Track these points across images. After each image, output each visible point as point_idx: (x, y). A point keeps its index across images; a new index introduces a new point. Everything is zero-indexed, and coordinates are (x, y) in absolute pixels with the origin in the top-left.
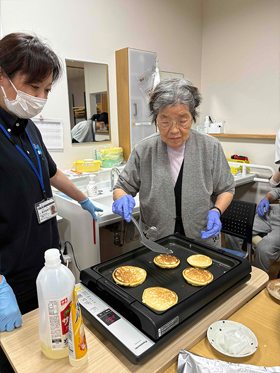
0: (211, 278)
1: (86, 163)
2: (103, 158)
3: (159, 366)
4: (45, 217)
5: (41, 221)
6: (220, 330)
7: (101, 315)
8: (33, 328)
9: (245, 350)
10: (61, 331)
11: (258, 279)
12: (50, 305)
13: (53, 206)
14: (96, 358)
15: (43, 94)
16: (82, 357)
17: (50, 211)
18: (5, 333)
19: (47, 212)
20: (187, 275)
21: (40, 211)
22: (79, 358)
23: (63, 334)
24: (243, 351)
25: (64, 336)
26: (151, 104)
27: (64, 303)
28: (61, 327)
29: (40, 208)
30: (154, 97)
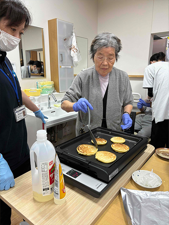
0: (128, 148)
1: (32, 90)
2: (42, 88)
3: (111, 197)
4: (20, 118)
5: (18, 120)
6: (138, 176)
7: (68, 173)
8: (23, 187)
9: (156, 184)
10: (49, 182)
11: (150, 149)
12: (42, 166)
13: (24, 111)
14: (70, 198)
15: (18, 35)
16: (64, 197)
17: (22, 114)
18: (4, 191)
19: (21, 114)
20: (114, 147)
21: (17, 114)
22: (62, 198)
23: (50, 184)
24: (155, 185)
25: (51, 185)
26: (92, 46)
27: (51, 164)
28: (49, 179)
29: (17, 112)
30: (95, 42)
